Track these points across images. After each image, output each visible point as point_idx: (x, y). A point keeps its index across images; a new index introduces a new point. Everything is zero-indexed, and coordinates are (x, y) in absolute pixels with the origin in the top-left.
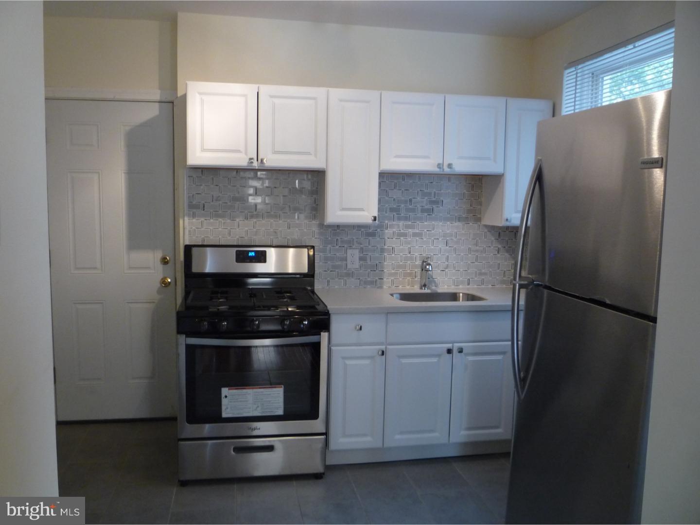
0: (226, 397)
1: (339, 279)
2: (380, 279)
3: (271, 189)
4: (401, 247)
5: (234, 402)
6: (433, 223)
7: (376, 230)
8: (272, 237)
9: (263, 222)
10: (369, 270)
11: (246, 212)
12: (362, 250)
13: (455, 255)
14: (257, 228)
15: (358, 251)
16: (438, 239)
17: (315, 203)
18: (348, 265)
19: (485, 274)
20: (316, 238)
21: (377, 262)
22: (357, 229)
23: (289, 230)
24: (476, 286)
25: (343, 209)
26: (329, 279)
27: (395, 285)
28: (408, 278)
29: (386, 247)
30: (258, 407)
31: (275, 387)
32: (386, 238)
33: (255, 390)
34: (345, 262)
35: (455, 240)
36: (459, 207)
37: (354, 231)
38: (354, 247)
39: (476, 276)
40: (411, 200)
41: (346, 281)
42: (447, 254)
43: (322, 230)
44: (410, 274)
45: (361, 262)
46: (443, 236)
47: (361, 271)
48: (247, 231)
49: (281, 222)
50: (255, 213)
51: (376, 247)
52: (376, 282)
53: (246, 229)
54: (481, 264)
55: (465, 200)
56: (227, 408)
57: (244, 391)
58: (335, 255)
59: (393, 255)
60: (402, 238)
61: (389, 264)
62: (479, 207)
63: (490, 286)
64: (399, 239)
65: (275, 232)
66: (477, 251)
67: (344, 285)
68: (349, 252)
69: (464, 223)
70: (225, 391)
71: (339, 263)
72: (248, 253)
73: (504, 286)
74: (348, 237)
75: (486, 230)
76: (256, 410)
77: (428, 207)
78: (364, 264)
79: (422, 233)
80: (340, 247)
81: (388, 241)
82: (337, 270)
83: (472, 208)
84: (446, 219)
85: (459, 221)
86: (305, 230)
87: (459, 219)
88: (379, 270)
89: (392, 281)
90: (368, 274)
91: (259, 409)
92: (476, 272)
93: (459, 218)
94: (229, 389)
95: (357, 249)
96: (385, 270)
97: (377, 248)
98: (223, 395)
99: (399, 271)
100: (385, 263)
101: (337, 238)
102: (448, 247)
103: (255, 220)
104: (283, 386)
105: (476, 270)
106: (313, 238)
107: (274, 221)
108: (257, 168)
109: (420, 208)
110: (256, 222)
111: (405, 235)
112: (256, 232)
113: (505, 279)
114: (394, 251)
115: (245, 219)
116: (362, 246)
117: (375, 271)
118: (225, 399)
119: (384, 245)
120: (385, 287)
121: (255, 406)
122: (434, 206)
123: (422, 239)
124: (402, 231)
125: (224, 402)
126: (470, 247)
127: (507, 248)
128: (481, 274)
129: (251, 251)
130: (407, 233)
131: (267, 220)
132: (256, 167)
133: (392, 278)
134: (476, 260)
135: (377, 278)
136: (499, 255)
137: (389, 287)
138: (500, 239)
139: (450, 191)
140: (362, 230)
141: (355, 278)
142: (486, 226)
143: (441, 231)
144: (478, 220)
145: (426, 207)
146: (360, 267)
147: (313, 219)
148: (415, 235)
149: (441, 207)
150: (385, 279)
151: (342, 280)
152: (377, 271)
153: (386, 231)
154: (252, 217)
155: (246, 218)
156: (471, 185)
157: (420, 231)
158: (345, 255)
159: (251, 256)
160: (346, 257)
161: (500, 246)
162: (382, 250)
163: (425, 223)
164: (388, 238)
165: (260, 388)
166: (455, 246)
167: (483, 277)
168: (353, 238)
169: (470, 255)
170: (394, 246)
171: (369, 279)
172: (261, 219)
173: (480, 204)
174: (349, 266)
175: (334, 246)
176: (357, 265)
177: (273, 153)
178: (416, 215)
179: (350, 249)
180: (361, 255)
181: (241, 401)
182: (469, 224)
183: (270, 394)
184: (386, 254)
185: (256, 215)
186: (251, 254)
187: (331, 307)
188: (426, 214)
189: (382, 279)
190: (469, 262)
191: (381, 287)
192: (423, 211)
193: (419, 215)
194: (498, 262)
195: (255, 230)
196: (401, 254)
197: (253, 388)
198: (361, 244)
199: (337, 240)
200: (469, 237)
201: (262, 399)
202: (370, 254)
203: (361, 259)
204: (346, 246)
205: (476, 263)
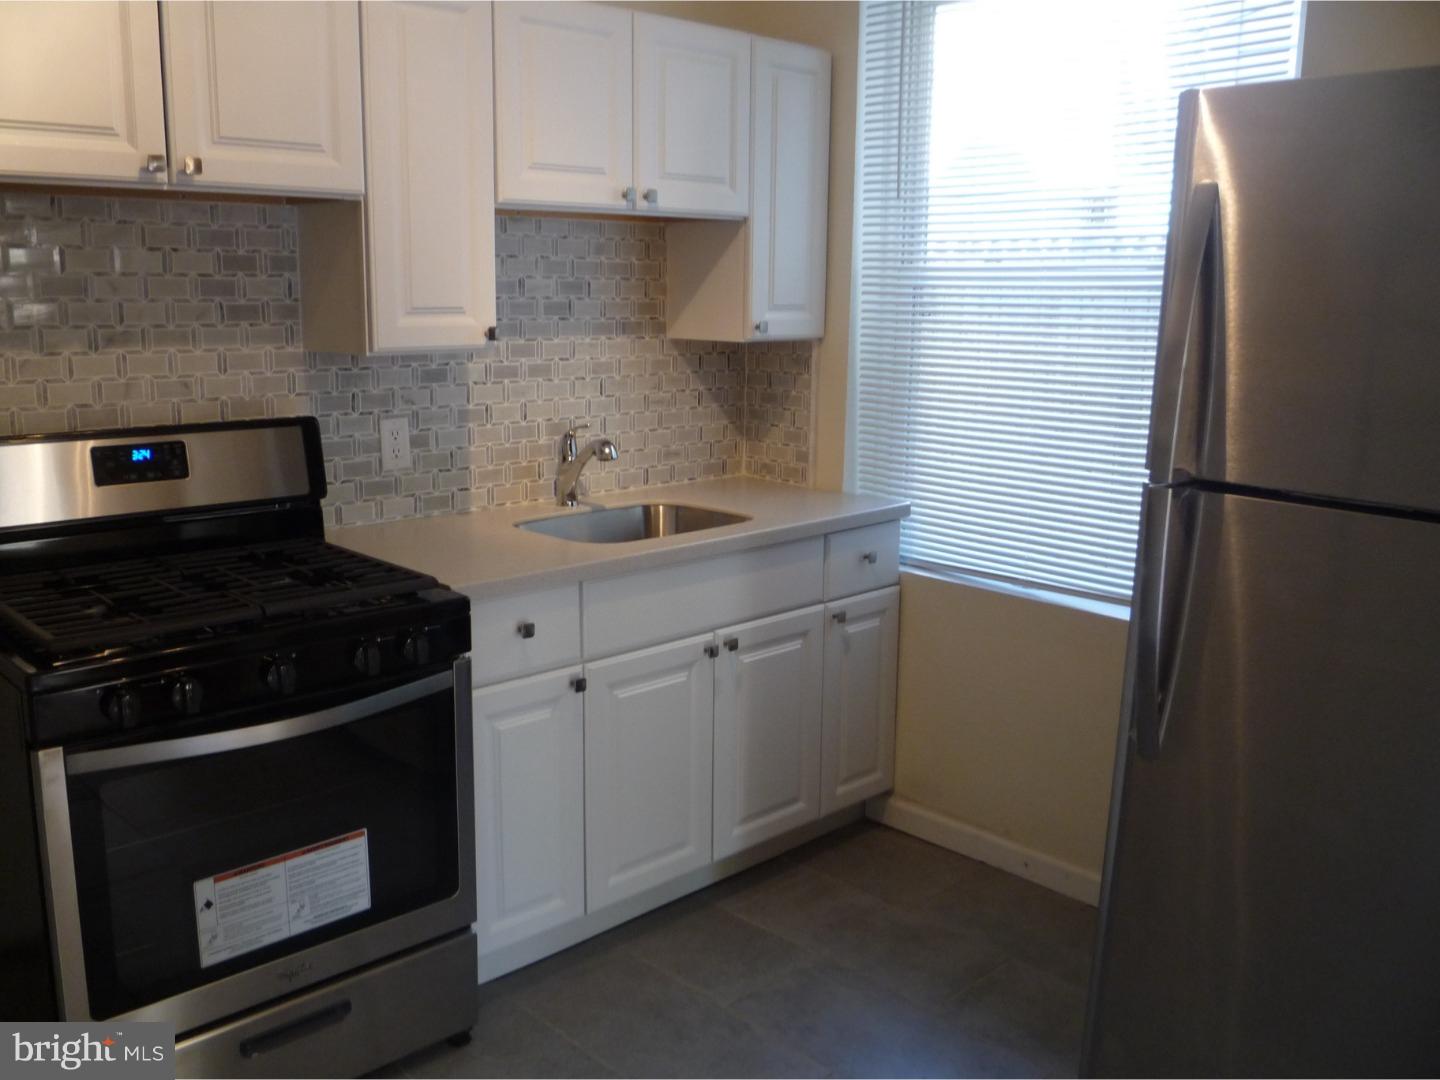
0: (209, 905)
1: (365, 501)
2: (462, 490)
3: (164, 256)
4: (506, 404)
5: (235, 912)
6: (572, 338)
7: (447, 364)
8: (175, 400)
9: (148, 354)
10: (435, 470)
11: (91, 326)
12: (415, 417)
13: (618, 416)
14: (129, 375)
15: (405, 421)
16: (583, 379)
17: (290, 295)
18: (384, 461)
19: (677, 454)
20: (298, 395)
21: (453, 447)
22: (400, 363)
23: (222, 377)
24: (659, 485)
25: (415, 311)
26: (338, 504)
27: (495, 502)
28: (525, 481)
29: (471, 407)
30: (302, 907)
31: (344, 840)
32: (471, 384)
33: (290, 863)
34: (376, 454)
35: (618, 378)
36: (623, 299)
37: (395, 368)
38: (396, 412)
39: (659, 461)
40: (521, 283)
41: (382, 503)
42: (603, 414)
43: (313, 372)
44: (527, 472)
45: (416, 451)
46: (595, 372)
47: (417, 475)
48: (100, 386)
49: (198, 353)
50: (119, 329)
51: (448, 410)
52: (453, 497)
53: (96, 378)
54: (669, 431)
55: (633, 280)
56: (214, 937)
57: (262, 872)
58: (351, 436)
59: (489, 426)
60: (506, 381)
61: (480, 451)
62: (661, 297)
63: (686, 481)
64: (501, 382)
65: (186, 385)
66: (659, 402)
67: (377, 514)
68: (387, 425)
69: (633, 336)
70: (204, 889)
71: (360, 459)
72: (131, 454)
73: (712, 478)
74: (381, 387)
75: (676, 353)
76: (297, 917)
77: (560, 298)
78: (421, 454)
79: (550, 365)
80: (361, 414)
81: (476, 390)
82: (357, 478)
83: (647, 301)
84: (600, 329)
85: (624, 332)
86: (269, 374)
87: (625, 328)
88: (459, 466)
89: (488, 491)
90: (434, 479)
91: (307, 910)
92: (659, 452)
93: (624, 324)
94: (216, 881)
95: (403, 416)
96: (472, 467)
97: (451, 410)
98: (200, 903)
99: (503, 464)
100: (472, 449)
101: (355, 390)
102: (603, 398)
103: (120, 351)
104: (365, 830)
105: (659, 446)
106: (292, 396)
107: (180, 351)
108: (165, 188)
109: (542, 302)
110: (124, 358)
111: (512, 373)
112: (127, 385)
113: (712, 461)
114: (491, 416)
115: (90, 347)
116: (414, 407)
117: (449, 470)
118: (206, 911)
119: (465, 402)
120: (473, 509)
121: (294, 908)
122: (572, 297)
123: (550, 380)
124: (506, 363)
125: (205, 920)
126: (647, 393)
127: (714, 390)
128: (669, 455)
129: (138, 447)
130: (516, 367)
131: (159, 349)
132: (161, 184)
133: (490, 485)
134: (660, 423)
135: (455, 489)
136: (700, 409)
137: (484, 509)
138: (702, 372)
139: (603, 258)
140: (414, 364)
141: (404, 494)
142: (677, 343)
143: (588, 358)
144: (660, 328)
145: (555, 299)
146: (414, 463)
147: (287, 342)
148: (534, 371)
149: (587, 300)
150: (473, 490)
151: (373, 504)
152: (454, 471)
153: (470, 365)
154: (110, 341)
155: (93, 345)
156: (643, 244)
157: (546, 360)
158: (377, 435)
159: (138, 461)
160: (379, 441)
161: (701, 388)
162: (463, 416)
163: (556, 341)
164: (475, 383)
165: (304, 853)
166: (617, 394)
167: (673, 462)
168: (391, 389)
169: (647, 413)
170: (488, 402)
171: (437, 494)
172: (191, 348)
173: (664, 291)
174: (388, 464)
175: (346, 414)
176: (406, 459)
177: (214, 143)
178: (534, 319)
179: (387, 418)
180: (415, 432)
181: (256, 905)
182: (643, 338)
183: (334, 862)
184: (471, 425)
185: (124, 333)
186: (137, 456)
187: (458, 585)
188: (556, 318)
189: (466, 489)
190: (647, 430)
191: (465, 512)
192: (550, 309)
193: (542, 319)
194: (700, 424)
195: (122, 381)
196: (506, 422)
197: (285, 859)
198: (413, 403)
199: (353, 396)
200: (645, 371)
201: (313, 882)
202: (434, 428)
203: (415, 442)
204: (376, 411)
205: (660, 431)
